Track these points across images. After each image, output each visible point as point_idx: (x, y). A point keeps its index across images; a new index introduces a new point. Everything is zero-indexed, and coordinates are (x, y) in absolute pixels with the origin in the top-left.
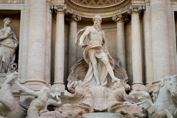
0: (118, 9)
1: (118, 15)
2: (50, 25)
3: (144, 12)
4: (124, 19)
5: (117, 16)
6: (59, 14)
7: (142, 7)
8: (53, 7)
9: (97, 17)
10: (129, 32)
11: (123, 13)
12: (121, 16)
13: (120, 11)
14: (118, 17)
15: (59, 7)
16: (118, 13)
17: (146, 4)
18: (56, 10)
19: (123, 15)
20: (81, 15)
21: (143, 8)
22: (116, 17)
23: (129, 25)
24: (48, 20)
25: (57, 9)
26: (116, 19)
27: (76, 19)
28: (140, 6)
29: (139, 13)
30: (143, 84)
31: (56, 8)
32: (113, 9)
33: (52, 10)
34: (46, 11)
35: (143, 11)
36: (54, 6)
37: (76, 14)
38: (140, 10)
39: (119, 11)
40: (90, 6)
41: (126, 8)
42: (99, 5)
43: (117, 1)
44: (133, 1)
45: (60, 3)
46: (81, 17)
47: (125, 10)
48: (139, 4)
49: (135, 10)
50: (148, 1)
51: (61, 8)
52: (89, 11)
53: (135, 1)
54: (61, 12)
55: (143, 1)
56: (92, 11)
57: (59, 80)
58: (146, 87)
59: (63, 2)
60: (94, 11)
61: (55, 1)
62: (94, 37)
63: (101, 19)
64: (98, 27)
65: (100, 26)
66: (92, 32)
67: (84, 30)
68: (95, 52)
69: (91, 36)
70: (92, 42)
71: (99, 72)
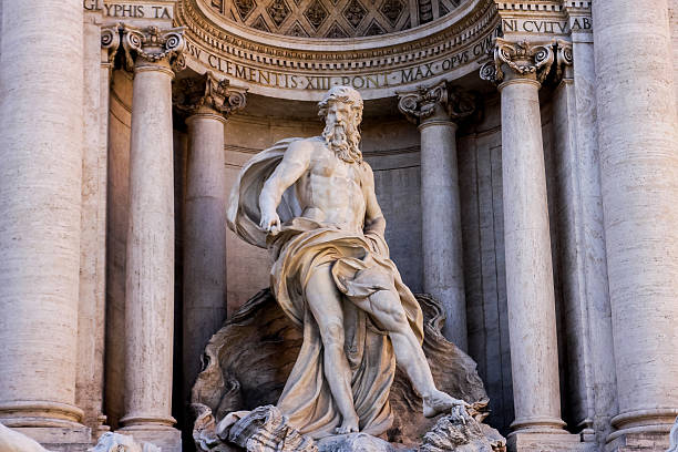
0: (426, 60)
1: (430, 89)
2: (101, 128)
3: (563, 75)
4: (456, 109)
5: (422, 91)
6: (146, 73)
7: (555, 49)
8: (116, 41)
11: (451, 76)
12: (445, 95)
13: (436, 67)
14: (430, 99)
15: (146, 38)
16: (426, 77)
17: (575, 37)
18: (134, 53)
19: (451, 86)
20: (241, 83)
21: (561, 56)
22: (419, 97)
23: (477, 137)
24: (92, 103)
25: (139, 49)
26: (418, 109)
27: (220, 101)
28: (546, 47)
29: (538, 79)
30: (564, 428)
31: (131, 42)
32: (403, 58)
33: (110, 51)
34: (86, 57)
35: (559, 72)
36: (122, 33)
37: (222, 77)
38: (544, 67)
39: (433, 71)
40: (290, 41)
41: (471, 56)
42: (329, 36)
43: (422, 22)
44: (509, 22)
45: (150, 19)
46: (242, 92)
47: (467, 62)
48: (540, 34)
49: (521, 64)
50: (582, 24)
51: (157, 42)
52: (281, 63)
53: (520, 22)
54: (154, 66)
55: (557, 20)
56: (295, 64)
57: (153, 406)
58: (582, 440)
59: (166, 12)
60: (306, 65)
61: (128, 8)
62: (328, 192)
63: (359, 103)
64: (345, 142)
65: (355, 140)
66: (318, 168)
67: (274, 154)
68: (337, 264)
69: (312, 184)
70: (317, 215)
71: (351, 364)
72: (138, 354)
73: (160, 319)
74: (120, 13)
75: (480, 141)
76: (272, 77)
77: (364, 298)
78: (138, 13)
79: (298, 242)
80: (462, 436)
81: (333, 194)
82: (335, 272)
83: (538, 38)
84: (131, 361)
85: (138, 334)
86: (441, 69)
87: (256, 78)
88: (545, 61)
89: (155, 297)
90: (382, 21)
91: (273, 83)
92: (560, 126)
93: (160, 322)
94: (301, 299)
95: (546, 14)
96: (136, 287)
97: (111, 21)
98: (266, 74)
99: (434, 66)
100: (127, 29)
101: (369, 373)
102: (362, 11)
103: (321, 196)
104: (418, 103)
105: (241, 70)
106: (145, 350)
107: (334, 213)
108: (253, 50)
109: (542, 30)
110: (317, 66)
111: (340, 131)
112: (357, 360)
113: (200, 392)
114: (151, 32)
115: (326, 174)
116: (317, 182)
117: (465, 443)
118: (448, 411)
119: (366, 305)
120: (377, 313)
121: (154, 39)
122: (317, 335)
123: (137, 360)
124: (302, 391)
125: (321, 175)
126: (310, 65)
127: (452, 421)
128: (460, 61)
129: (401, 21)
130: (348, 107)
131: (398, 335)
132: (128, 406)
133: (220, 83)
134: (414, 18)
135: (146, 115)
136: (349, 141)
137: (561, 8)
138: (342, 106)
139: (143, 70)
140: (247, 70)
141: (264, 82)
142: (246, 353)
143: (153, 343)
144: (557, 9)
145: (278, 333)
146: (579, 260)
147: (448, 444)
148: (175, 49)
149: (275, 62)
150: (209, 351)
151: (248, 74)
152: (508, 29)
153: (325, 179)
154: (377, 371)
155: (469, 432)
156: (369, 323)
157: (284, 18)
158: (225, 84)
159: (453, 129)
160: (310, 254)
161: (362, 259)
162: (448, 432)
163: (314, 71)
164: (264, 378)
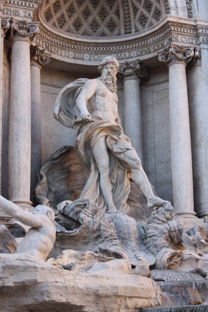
0: (129, 51)
1: (130, 63)
3: (196, 62)
5: (127, 64)
6: (20, 42)
7: (195, 50)
8: (8, 24)
9: (112, 60)
10: (146, 101)
11: (141, 58)
12: (138, 66)
13: (134, 53)
14: (130, 68)
15: (21, 25)
16: (128, 58)
17: (202, 46)
18: (15, 32)
19: (141, 63)
20: (48, 52)
21: (197, 53)
22: (125, 66)
23: (146, 87)
25: (18, 30)
26: (125, 71)
27: (39, 60)
28: (191, 49)
29: (186, 63)
30: (196, 216)
31: (15, 26)
32: (118, 48)
33: (4, 30)
35: (194, 61)
36: (11, 22)
37: (41, 48)
38: (189, 58)
39: (132, 55)
40: (69, 35)
41: (152, 50)
42: (83, 35)
43: (126, 33)
44: (175, 36)
45: (22, 17)
46: (49, 56)
47: (150, 53)
48: (187, 43)
49: (180, 56)
50: (205, 40)
51: (26, 28)
52: (64, 45)
53: (180, 37)
54: (24, 39)
55: (194, 38)
56: (70, 46)
57: (24, 196)
58: (205, 222)
59: (29, 14)
60: (74, 47)
61: (12, 10)
62: (104, 104)
63: (118, 65)
64: (111, 82)
65: (115, 81)
66: (100, 92)
67: (76, 85)
68: (109, 137)
69: (97, 100)
70: (99, 114)
71: (112, 183)
72: (17, 171)
73: (27, 156)
74: (9, 13)
75: (147, 89)
76: (59, 51)
77: (121, 153)
78: (17, 14)
79: (92, 125)
80: (170, 217)
81: (106, 105)
82: (108, 140)
83: (186, 45)
84: (13, 175)
85: (17, 162)
86: (136, 55)
87: (53, 50)
88: (191, 55)
89: (25, 146)
90: (107, 31)
91: (60, 54)
92: (192, 85)
93: (26, 158)
94: (89, 152)
95: (190, 35)
96: (16, 141)
97: (5, 16)
98: (57, 49)
99: (132, 53)
100: (13, 20)
101: (119, 187)
102: (97, 25)
103: (101, 106)
104: (124, 69)
105: (47, 45)
106: (20, 170)
107: (106, 113)
108: (53, 37)
109: (188, 41)
110: (79, 48)
111: (109, 77)
112: (114, 181)
113: (39, 191)
114: (24, 23)
115: (103, 95)
116: (99, 99)
117: (172, 220)
118: (162, 205)
119: (122, 156)
120: (127, 160)
121: (25, 26)
122: (97, 168)
123: (17, 174)
124: (91, 193)
125: (101, 96)
126: (76, 47)
127: (166, 210)
128: (146, 52)
129: (116, 32)
130: (114, 66)
131: (137, 170)
132: (12, 195)
133: (40, 51)
134: (123, 31)
135: (21, 61)
136: (113, 82)
137: (197, 32)
138: (111, 66)
139: (18, 40)
140: (50, 46)
141: (56, 52)
142: (55, 175)
143: (24, 167)
144: (195, 33)
145: (68, 167)
146: (203, 143)
147: (164, 220)
148: (34, 32)
149: (61, 44)
150: (42, 172)
151: (50, 48)
152: (175, 40)
153: (103, 98)
154: (123, 186)
155: (173, 215)
156: (120, 165)
157: (63, 24)
158: (42, 52)
159: (139, 82)
160: (97, 132)
161: (119, 135)
162: (165, 214)
163: (77, 50)
164: (63, 187)
